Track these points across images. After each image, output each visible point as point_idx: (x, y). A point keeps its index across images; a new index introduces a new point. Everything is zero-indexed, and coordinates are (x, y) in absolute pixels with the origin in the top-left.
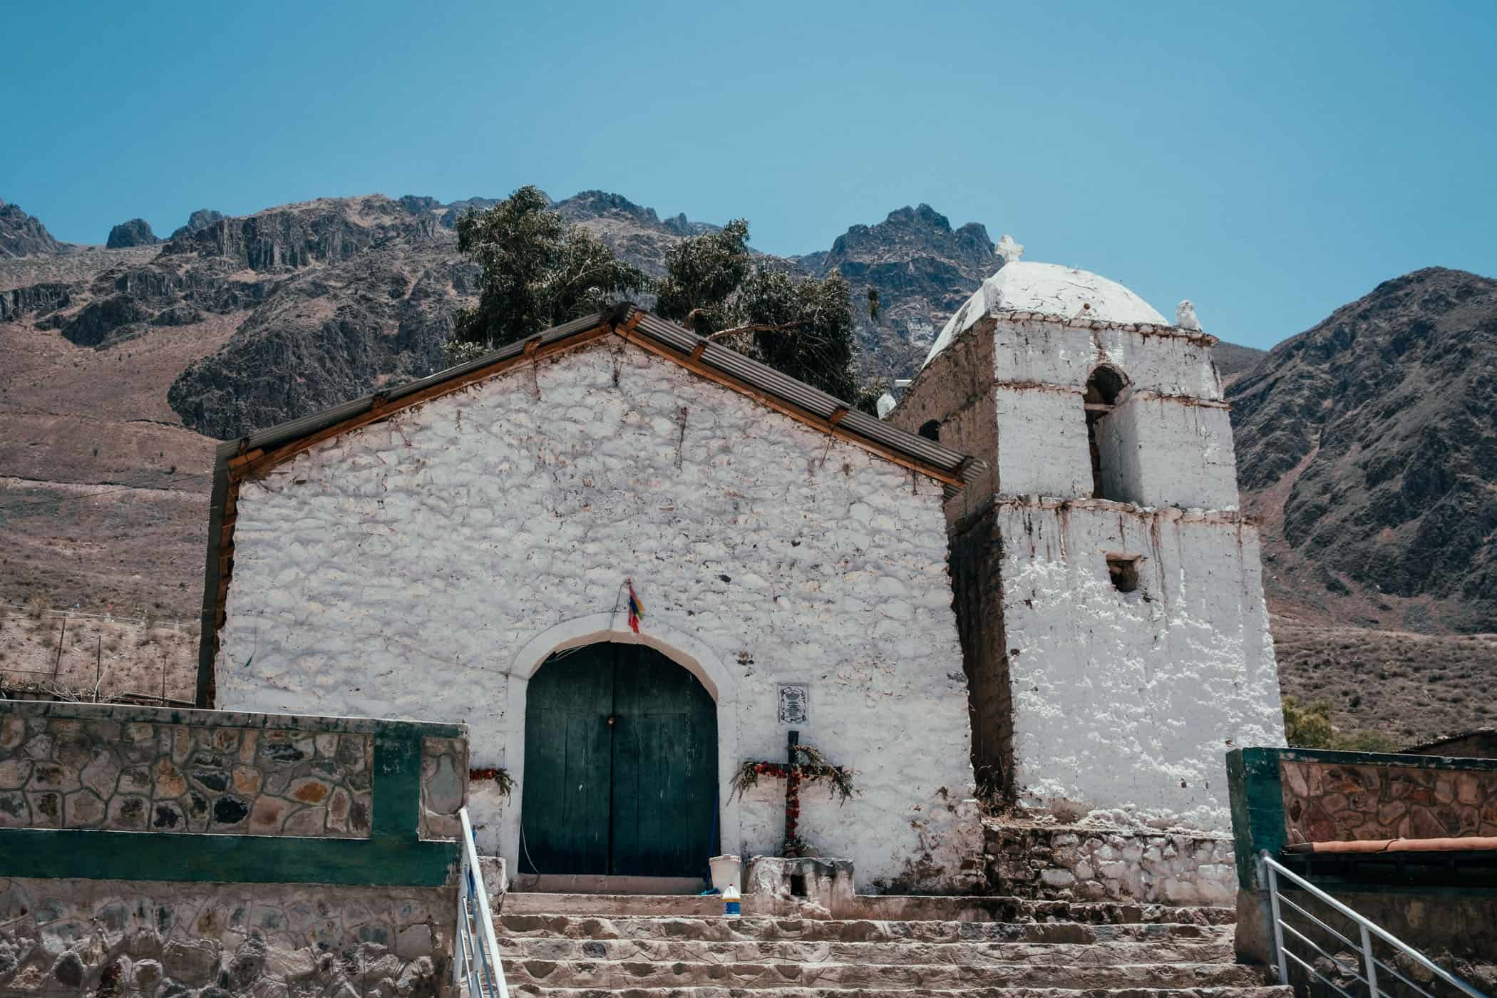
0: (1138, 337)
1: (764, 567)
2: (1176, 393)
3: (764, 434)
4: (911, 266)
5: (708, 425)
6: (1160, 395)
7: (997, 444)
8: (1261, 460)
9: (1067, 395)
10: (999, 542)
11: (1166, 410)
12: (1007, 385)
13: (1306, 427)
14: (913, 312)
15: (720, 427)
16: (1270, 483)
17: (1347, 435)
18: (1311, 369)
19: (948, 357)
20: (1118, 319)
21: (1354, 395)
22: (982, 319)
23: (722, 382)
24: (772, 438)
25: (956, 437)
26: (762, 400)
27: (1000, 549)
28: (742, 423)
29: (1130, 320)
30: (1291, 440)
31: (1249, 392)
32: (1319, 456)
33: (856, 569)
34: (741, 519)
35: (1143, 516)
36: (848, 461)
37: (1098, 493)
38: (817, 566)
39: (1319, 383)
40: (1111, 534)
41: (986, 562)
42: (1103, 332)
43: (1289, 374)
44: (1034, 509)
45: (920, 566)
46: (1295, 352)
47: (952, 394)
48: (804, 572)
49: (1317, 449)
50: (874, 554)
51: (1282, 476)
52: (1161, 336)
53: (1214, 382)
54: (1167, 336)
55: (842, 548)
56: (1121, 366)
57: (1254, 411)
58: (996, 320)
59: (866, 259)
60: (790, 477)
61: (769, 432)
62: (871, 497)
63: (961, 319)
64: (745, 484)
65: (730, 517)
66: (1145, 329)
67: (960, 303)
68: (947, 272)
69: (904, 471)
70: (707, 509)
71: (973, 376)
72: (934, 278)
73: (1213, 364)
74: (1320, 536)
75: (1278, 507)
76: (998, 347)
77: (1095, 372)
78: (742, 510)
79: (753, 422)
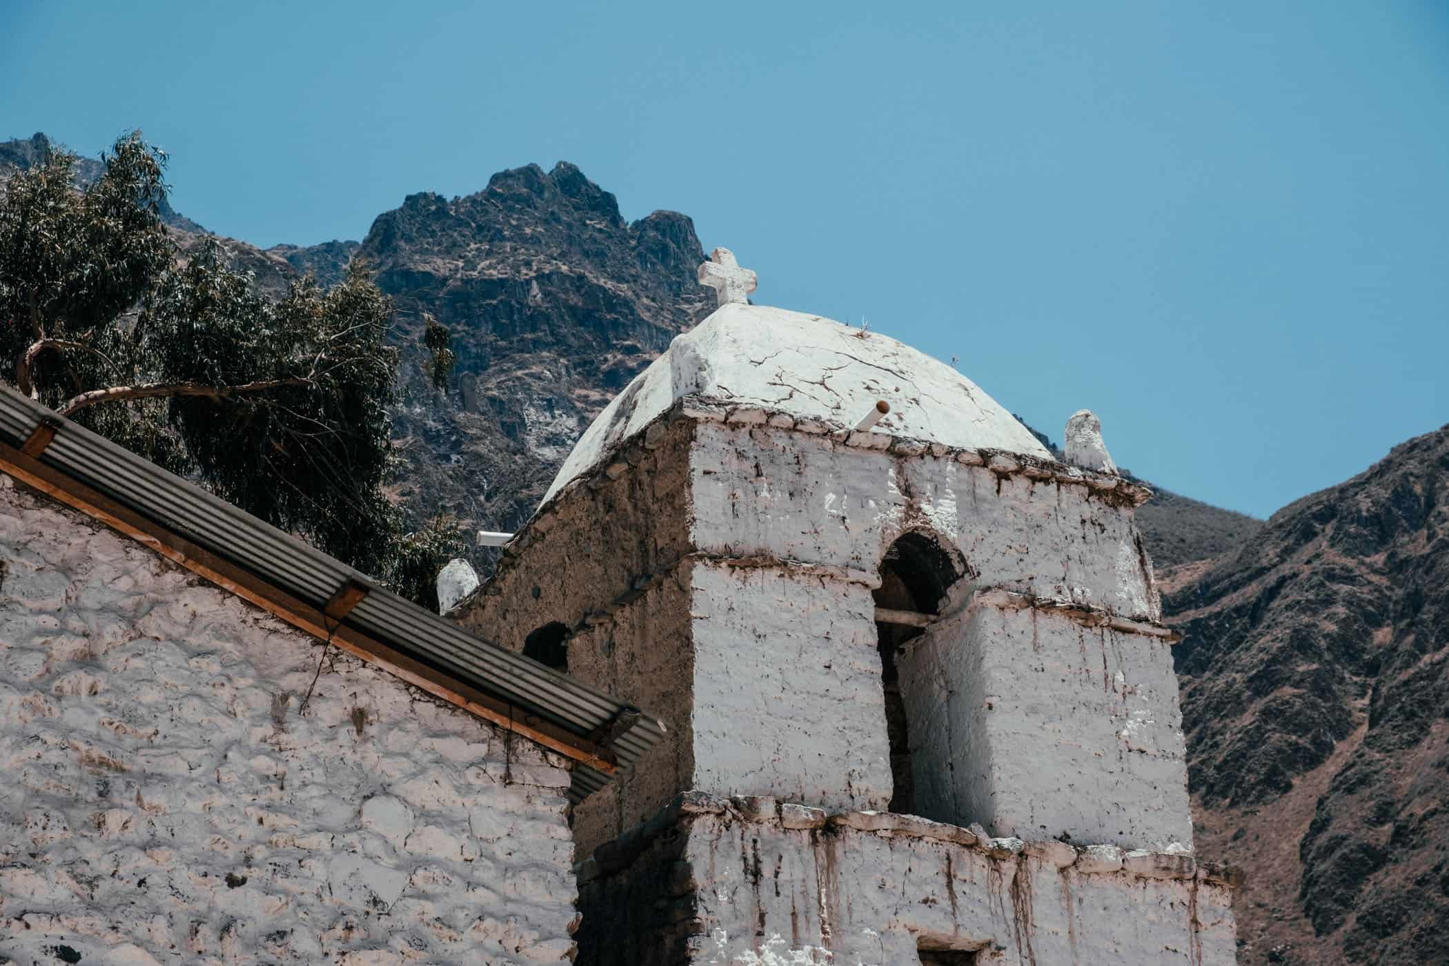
0: (986, 479)
1: (161, 932)
2: (1063, 600)
3: (177, 631)
4: (535, 288)
5: (53, 603)
6: (1031, 601)
7: (689, 684)
8: (1253, 745)
9: (841, 589)
10: (688, 897)
11: (1043, 636)
12: (716, 559)
13: (1342, 680)
14: (536, 385)
15: (78, 610)
16: (1273, 795)
17: (1423, 703)
18: (1350, 562)
19: (593, 493)
20: (945, 437)
21: (1436, 621)
22: (665, 417)
23: (87, 509)
24: (193, 641)
25: (605, 661)
26: (178, 557)
27: (692, 913)
28: (128, 603)
29: (973, 440)
30: (1314, 706)
31: (1229, 601)
32: (1369, 742)
33: (371, 944)
34: (114, 819)
35: (994, 858)
36: (363, 701)
37: (901, 802)
38: (282, 934)
39: (1365, 593)
40: (928, 891)
41: (660, 939)
42: (915, 463)
43: (1306, 571)
44: (766, 829)
45: (512, 943)
46: (1318, 527)
47: (599, 570)
48: (250, 946)
49: (1364, 729)
50: (411, 914)
51: (1296, 781)
52: (1034, 479)
53: (1140, 583)
54: (1046, 481)
55: (340, 895)
56: (953, 535)
57: (1237, 641)
58: (695, 420)
59: (440, 265)
60: (231, 730)
61: (190, 627)
62: (411, 785)
63: (623, 413)
64: (129, 742)
65: (87, 814)
66: (1001, 462)
67: (633, 373)
68: (611, 308)
69: (486, 732)
70: (37, 793)
71: (645, 534)
72: (584, 317)
73: (1138, 543)
74: (1374, 912)
75: (1289, 846)
76: (697, 476)
77: (898, 543)
78: (116, 799)
79: (155, 603)
